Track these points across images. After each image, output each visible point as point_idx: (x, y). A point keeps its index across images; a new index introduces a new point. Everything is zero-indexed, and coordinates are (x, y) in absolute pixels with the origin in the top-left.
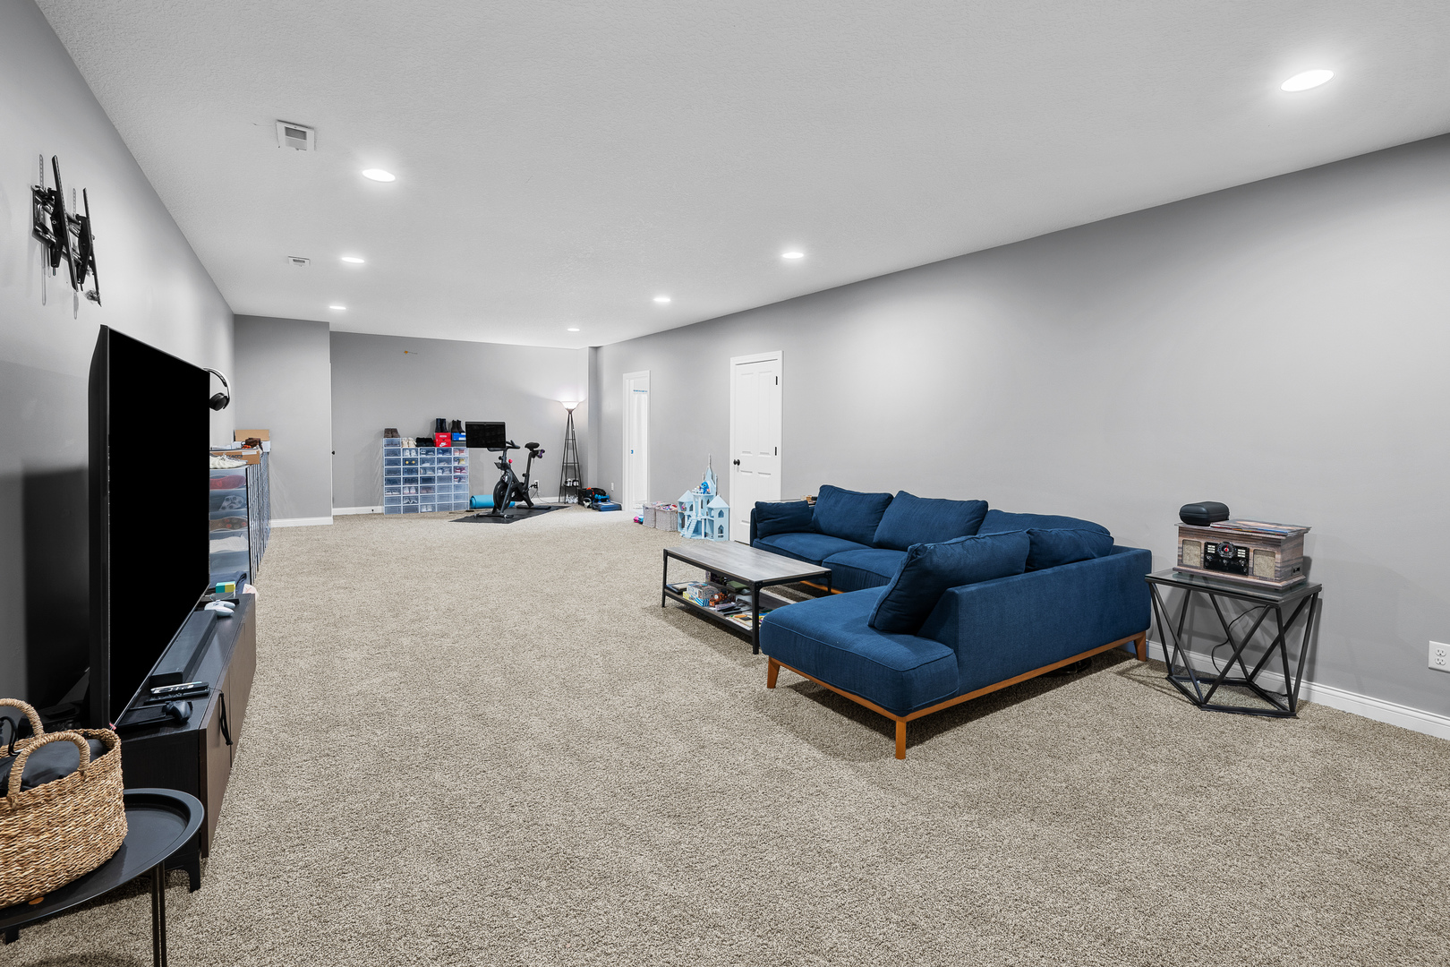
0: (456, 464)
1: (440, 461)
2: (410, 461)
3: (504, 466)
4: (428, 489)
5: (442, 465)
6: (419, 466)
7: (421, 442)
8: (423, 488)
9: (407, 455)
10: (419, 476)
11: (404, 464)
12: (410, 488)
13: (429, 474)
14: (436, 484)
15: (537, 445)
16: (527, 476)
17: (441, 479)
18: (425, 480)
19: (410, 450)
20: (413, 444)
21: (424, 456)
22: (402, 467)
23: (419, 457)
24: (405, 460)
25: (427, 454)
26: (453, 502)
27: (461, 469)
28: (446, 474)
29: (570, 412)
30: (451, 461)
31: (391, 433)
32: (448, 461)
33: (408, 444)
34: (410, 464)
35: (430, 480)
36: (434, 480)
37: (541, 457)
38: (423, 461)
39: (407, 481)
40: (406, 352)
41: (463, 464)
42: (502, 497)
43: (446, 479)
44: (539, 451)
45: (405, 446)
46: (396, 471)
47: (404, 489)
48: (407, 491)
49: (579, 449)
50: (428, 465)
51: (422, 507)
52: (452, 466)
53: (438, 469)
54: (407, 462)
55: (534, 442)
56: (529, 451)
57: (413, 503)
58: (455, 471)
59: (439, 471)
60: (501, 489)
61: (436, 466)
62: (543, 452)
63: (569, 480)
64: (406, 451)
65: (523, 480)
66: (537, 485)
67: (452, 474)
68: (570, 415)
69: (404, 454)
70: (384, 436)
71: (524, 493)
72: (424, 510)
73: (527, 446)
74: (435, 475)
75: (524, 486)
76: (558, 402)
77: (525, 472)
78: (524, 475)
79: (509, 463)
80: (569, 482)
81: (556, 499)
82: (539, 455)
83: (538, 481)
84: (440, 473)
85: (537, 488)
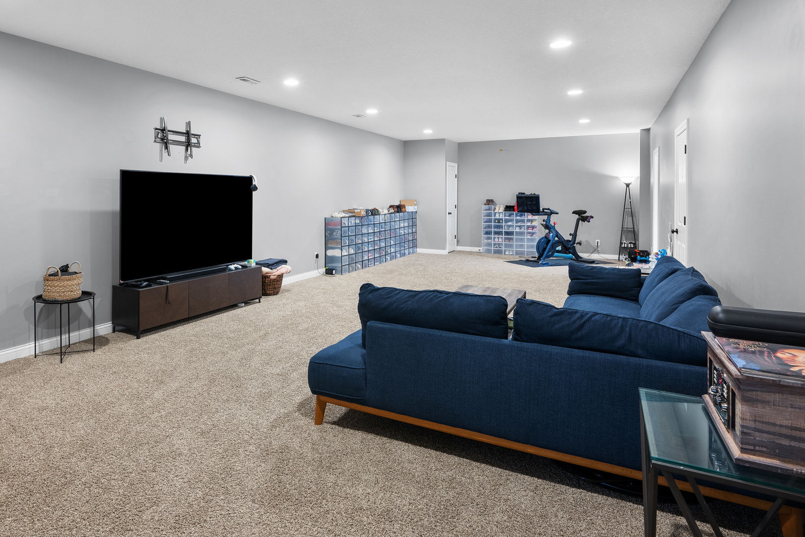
0: (529, 224)
1: (517, 221)
2: (499, 221)
4: (510, 239)
5: (519, 224)
6: (504, 224)
7: (508, 208)
8: (506, 239)
9: (497, 216)
10: (503, 230)
11: (495, 222)
12: (498, 238)
13: (511, 230)
14: (515, 237)
15: (585, 212)
16: (574, 235)
17: (518, 234)
18: (507, 233)
19: (499, 213)
20: (502, 209)
21: (508, 217)
22: (493, 224)
23: (504, 218)
24: (495, 220)
25: (509, 216)
26: (526, 250)
27: (533, 227)
28: (522, 230)
29: (628, 185)
30: (524, 222)
31: (490, 202)
32: (523, 221)
33: (500, 209)
34: (499, 222)
35: (511, 233)
36: (513, 233)
37: (589, 222)
38: (506, 221)
39: (496, 233)
40: (501, 150)
41: (534, 224)
42: (545, 249)
43: (522, 234)
44: (588, 217)
45: (496, 211)
46: (490, 227)
47: (494, 238)
48: (496, 240)
49: (636, 217)
50: (510, 223)
51: (505, 251)
52: (526, 225)
53: (516, 226)
54: (497, 221)
55: (583, 210)
56: (577, 216)
57: (500, 247)
58: (528, 229)
59: (517, 228)
60: (545, 243)
61: (515, 224)
62: (592, 217)
63: (625, 242)
64: (497, 214)
65: (570, 238)
66: (598, 244)
67: (526, 231)
68: (628, 188)
69: (495, 216)
70: (485, 204)
71: (570, 248)
72: (507, 253)
73: (574, 212)
74: (514, 231)
75: (571, 243)
76: (617, 178)
77: (572, 233)
78: (570, 235)
79: (553, 225)
80: (625, 243)
81: (616, 257)
82: (588, 220)
83: (599, 241)
84: (518, 230)
85: (598, 246)
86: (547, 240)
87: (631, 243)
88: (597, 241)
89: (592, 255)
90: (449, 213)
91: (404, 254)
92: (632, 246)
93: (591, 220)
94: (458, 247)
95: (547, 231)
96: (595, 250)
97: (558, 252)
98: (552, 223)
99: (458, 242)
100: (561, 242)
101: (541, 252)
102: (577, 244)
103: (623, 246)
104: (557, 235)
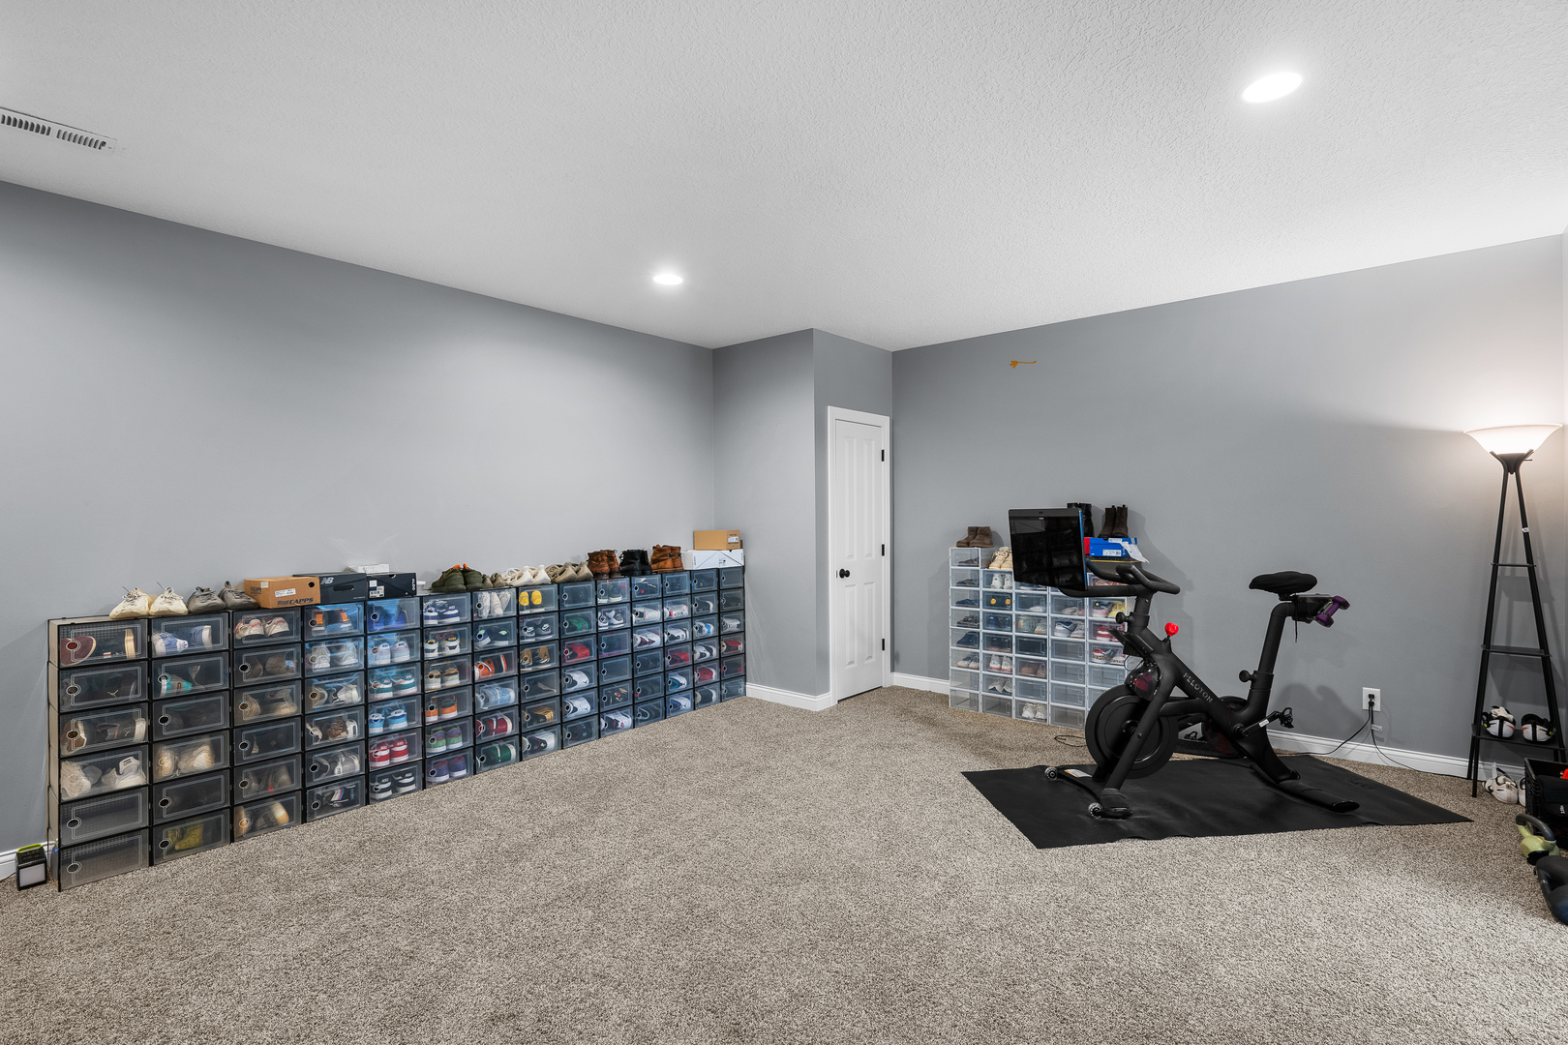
0: (1100, 615)
1: (1060, 603)
2: (1001, 599)
3: (1133, 639)
4: (1038, 668)
6: (1015, 612)
8: (1022, 664)
9: (997, 583)
10: (1014, 634)
11: (988, 605)
12: (1000, 658)
13: (1037, 632)
14: (1050, 659)
15: (1309, 582)
16: (1261, 679)
17: (1061, 649)
18: (1026, 645)
19: (1003, 574)
21: (1026, 590)
22: (982, 610)
23: (1015, 591)
24: (989, 596)
25: (1031, 586)
26: (1087, 709)
28: (1075, 637)
29: (1511, 465)
30: (1083, 607)
31: (977, 536)
32: (1079, 607)
33: (1006, 560)
34: (1000, 605)
35: (1036, 647)
36: (1045, 646)
37: (1328, 623)
38: (1025, 603)
39: (992, 642)
40: (1014, 364)
42: (1122, 740)
43: (1076, 650)
44: (1322, 601)
45: (994, 567)
46: (973, 620)
47: (988, 658)
48: (994, 664)
49: (1551, 600)
50: (1037, 611)
51: (1021, 706)
52: (1087, 617)
53: (1057, 622)
54: (993, 601)
55: (1302, 572)
56: (1272, 600)
57: (1004, 692)
58: (1094, 634)
59: (1059, 628)
60: (1126, 710)
61: (1050, 615)
62: (1344, 605)
63: (1501, 712)
64: (996, 576)
65: (1243, 691)
66: (1371, 704)
67: (1087, 640)
68: (1512, 477)
69: (989, 583)
70: (960, 544)
71: (1238, 735)
72: (1027, 713)
73: (1260, 583)
74: (1049, 637)
75: (1245, 713)
76: (1460, 437)
77: (1253, 666)
78: (1244, 676)
79: (1162, 635)
80: (1502, 720)
81: (1458, 765)
82: (1323, 616)
83: (1376, 692)
84: (1060, 634)
85: (1371, 712)
86: (1134, 699)
87: (1529, 719)
88: (1367, 691)
89: (1350, 745)
90: (844, 574)
91: (707, 699)
92: (1542, 734)
93: (1339, 616)
94: (896, 675)
95: (1136, 662)
96: (1362, 727)
97: (1189, 746)
98: (1156, 628)
99: (895, 659)
100: (1200, 704)
101: (1107, 751)
102: (1272, 719)
103: (1494, 729)
104: (1181, 675)
